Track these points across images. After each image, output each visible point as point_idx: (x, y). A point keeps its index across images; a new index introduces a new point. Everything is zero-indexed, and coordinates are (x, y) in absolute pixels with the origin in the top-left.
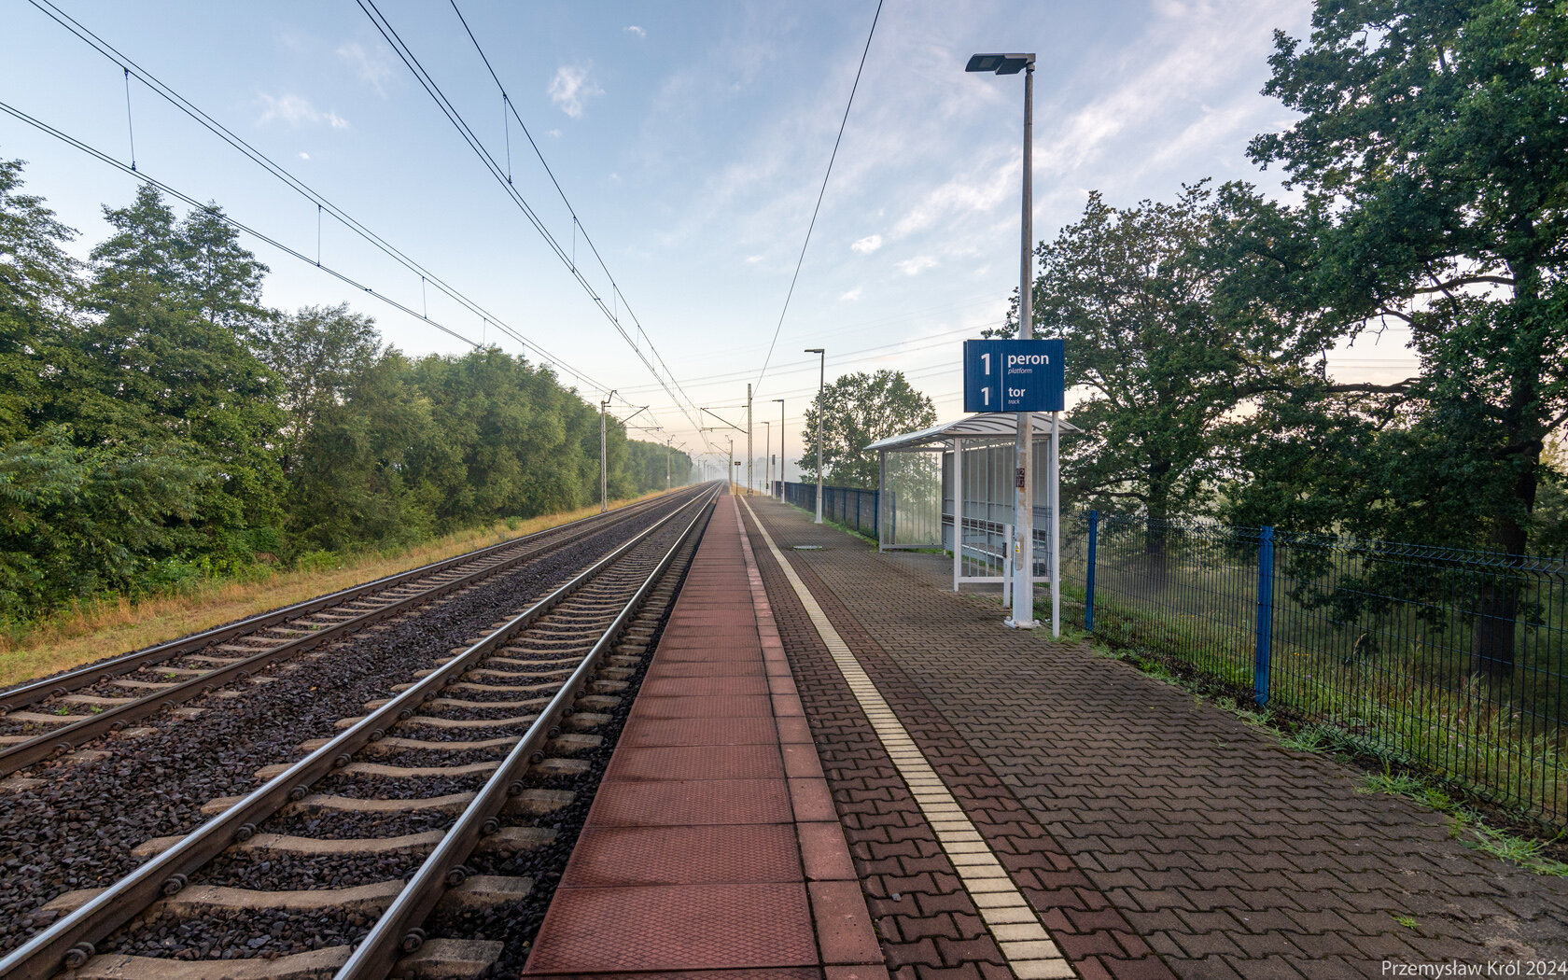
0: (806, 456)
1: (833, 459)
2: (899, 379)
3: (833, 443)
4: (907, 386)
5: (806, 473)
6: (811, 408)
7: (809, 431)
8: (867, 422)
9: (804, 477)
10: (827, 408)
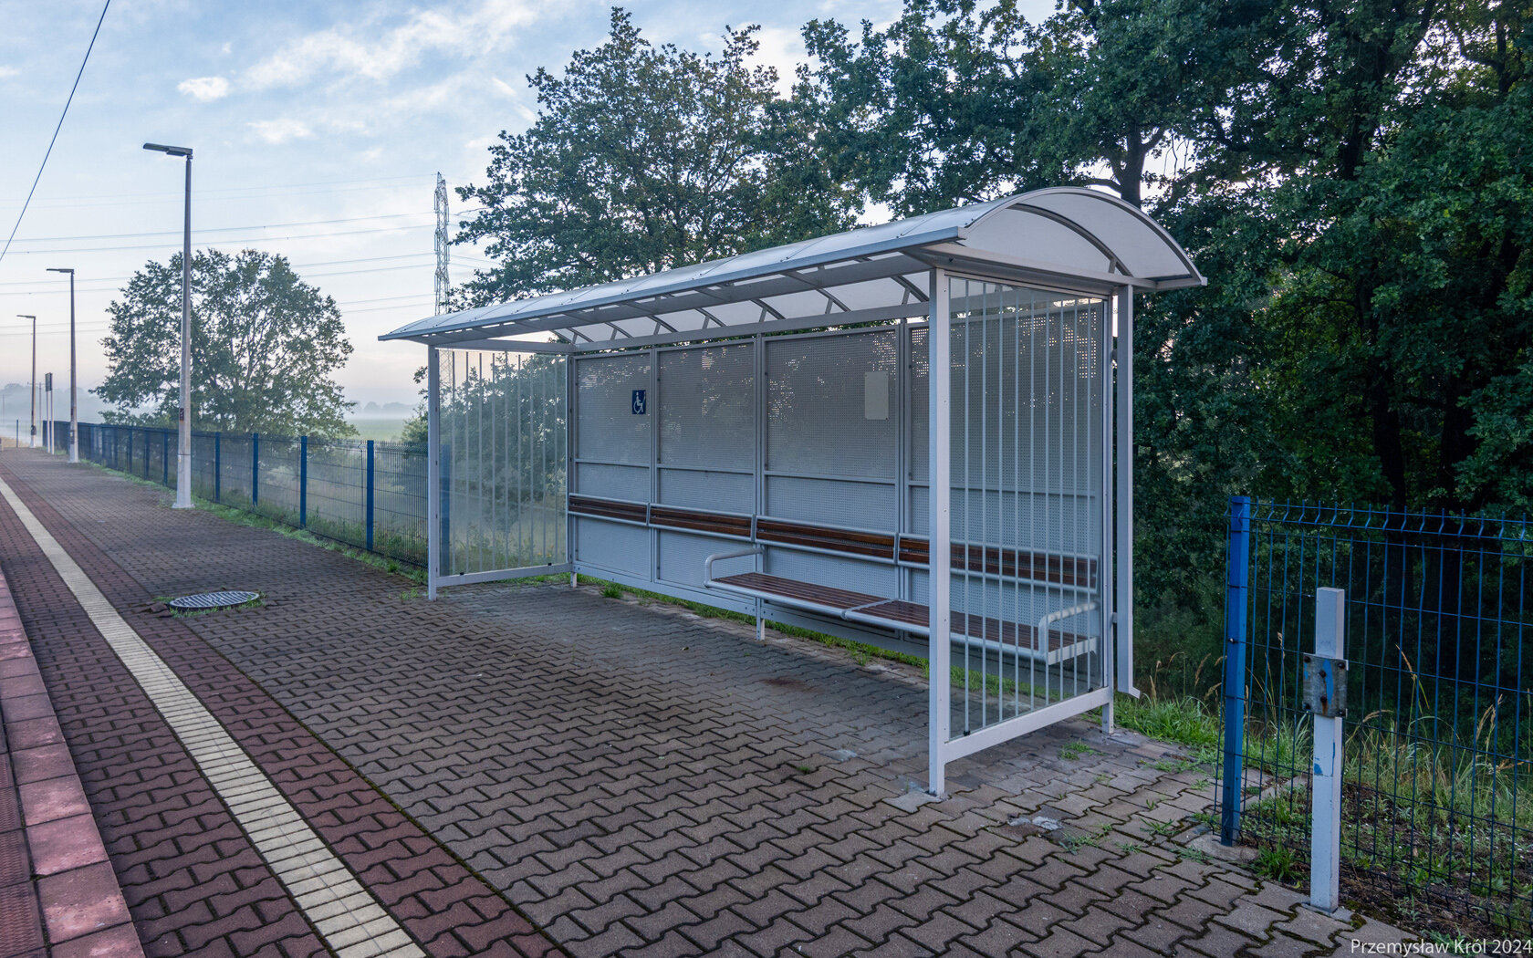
0: (111, 380)
1: (165, 385)
2: (280, 266)
3: (164, 360)
4: (294, 278)
5: (113, 407)
6: (121, 300)
7: (117, 337)
8: (229, 330)
9: (108, 415)
10: (152, 301)
